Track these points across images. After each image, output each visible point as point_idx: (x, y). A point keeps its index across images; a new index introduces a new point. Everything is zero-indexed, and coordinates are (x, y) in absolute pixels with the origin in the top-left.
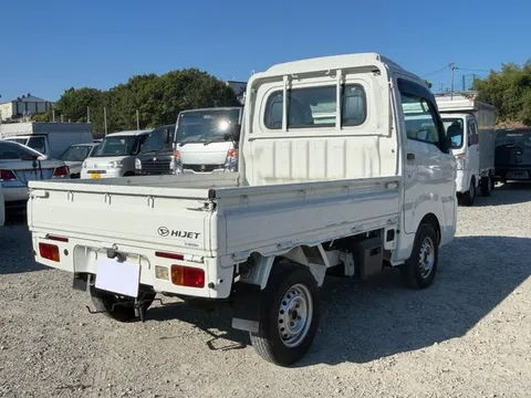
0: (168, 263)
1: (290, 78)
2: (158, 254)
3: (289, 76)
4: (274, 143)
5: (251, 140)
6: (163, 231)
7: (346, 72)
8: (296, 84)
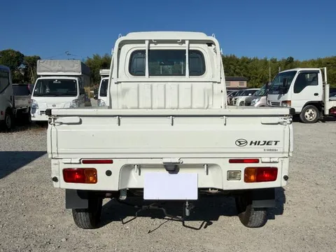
0: (242, 167)
1: (151, 42)
2: (231, 161)
3: (149, 40)
4: (138, 85)
5: (118, 83)
6: (240, 143)
7: (191, 42)
8: (153, 47)
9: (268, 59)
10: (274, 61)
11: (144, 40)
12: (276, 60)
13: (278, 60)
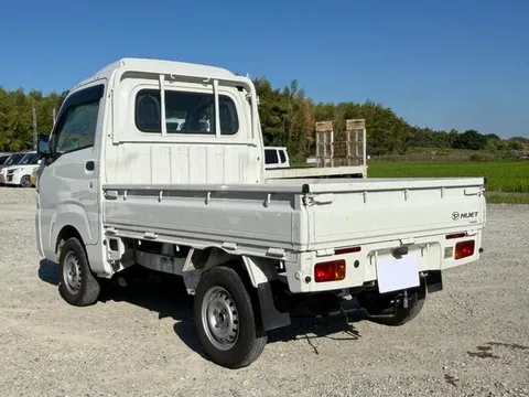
9: (26, 93)
10: (37, 96)
11: (159, 74)
12: (40, 95)
13: (44, 96)
